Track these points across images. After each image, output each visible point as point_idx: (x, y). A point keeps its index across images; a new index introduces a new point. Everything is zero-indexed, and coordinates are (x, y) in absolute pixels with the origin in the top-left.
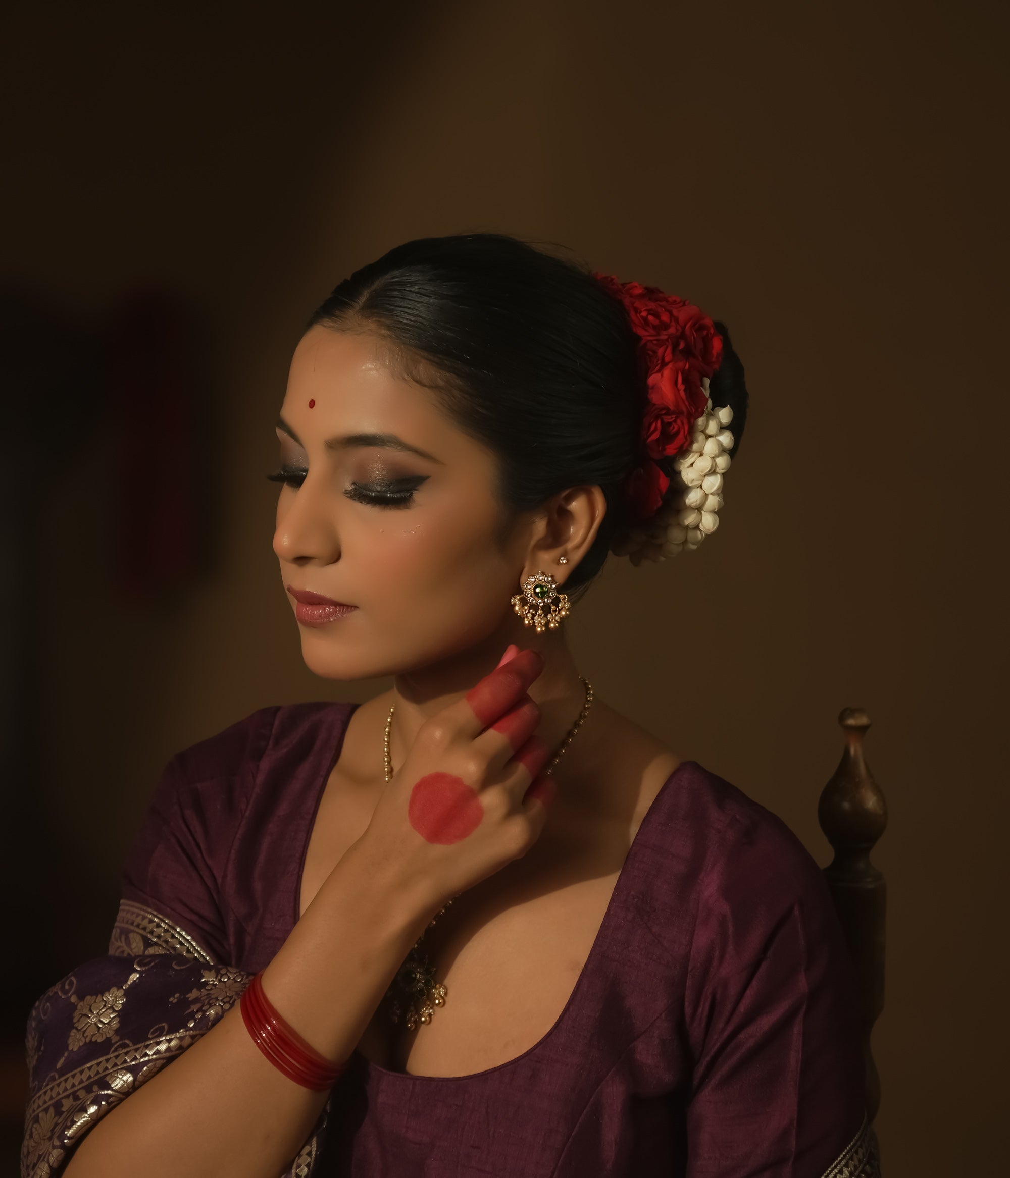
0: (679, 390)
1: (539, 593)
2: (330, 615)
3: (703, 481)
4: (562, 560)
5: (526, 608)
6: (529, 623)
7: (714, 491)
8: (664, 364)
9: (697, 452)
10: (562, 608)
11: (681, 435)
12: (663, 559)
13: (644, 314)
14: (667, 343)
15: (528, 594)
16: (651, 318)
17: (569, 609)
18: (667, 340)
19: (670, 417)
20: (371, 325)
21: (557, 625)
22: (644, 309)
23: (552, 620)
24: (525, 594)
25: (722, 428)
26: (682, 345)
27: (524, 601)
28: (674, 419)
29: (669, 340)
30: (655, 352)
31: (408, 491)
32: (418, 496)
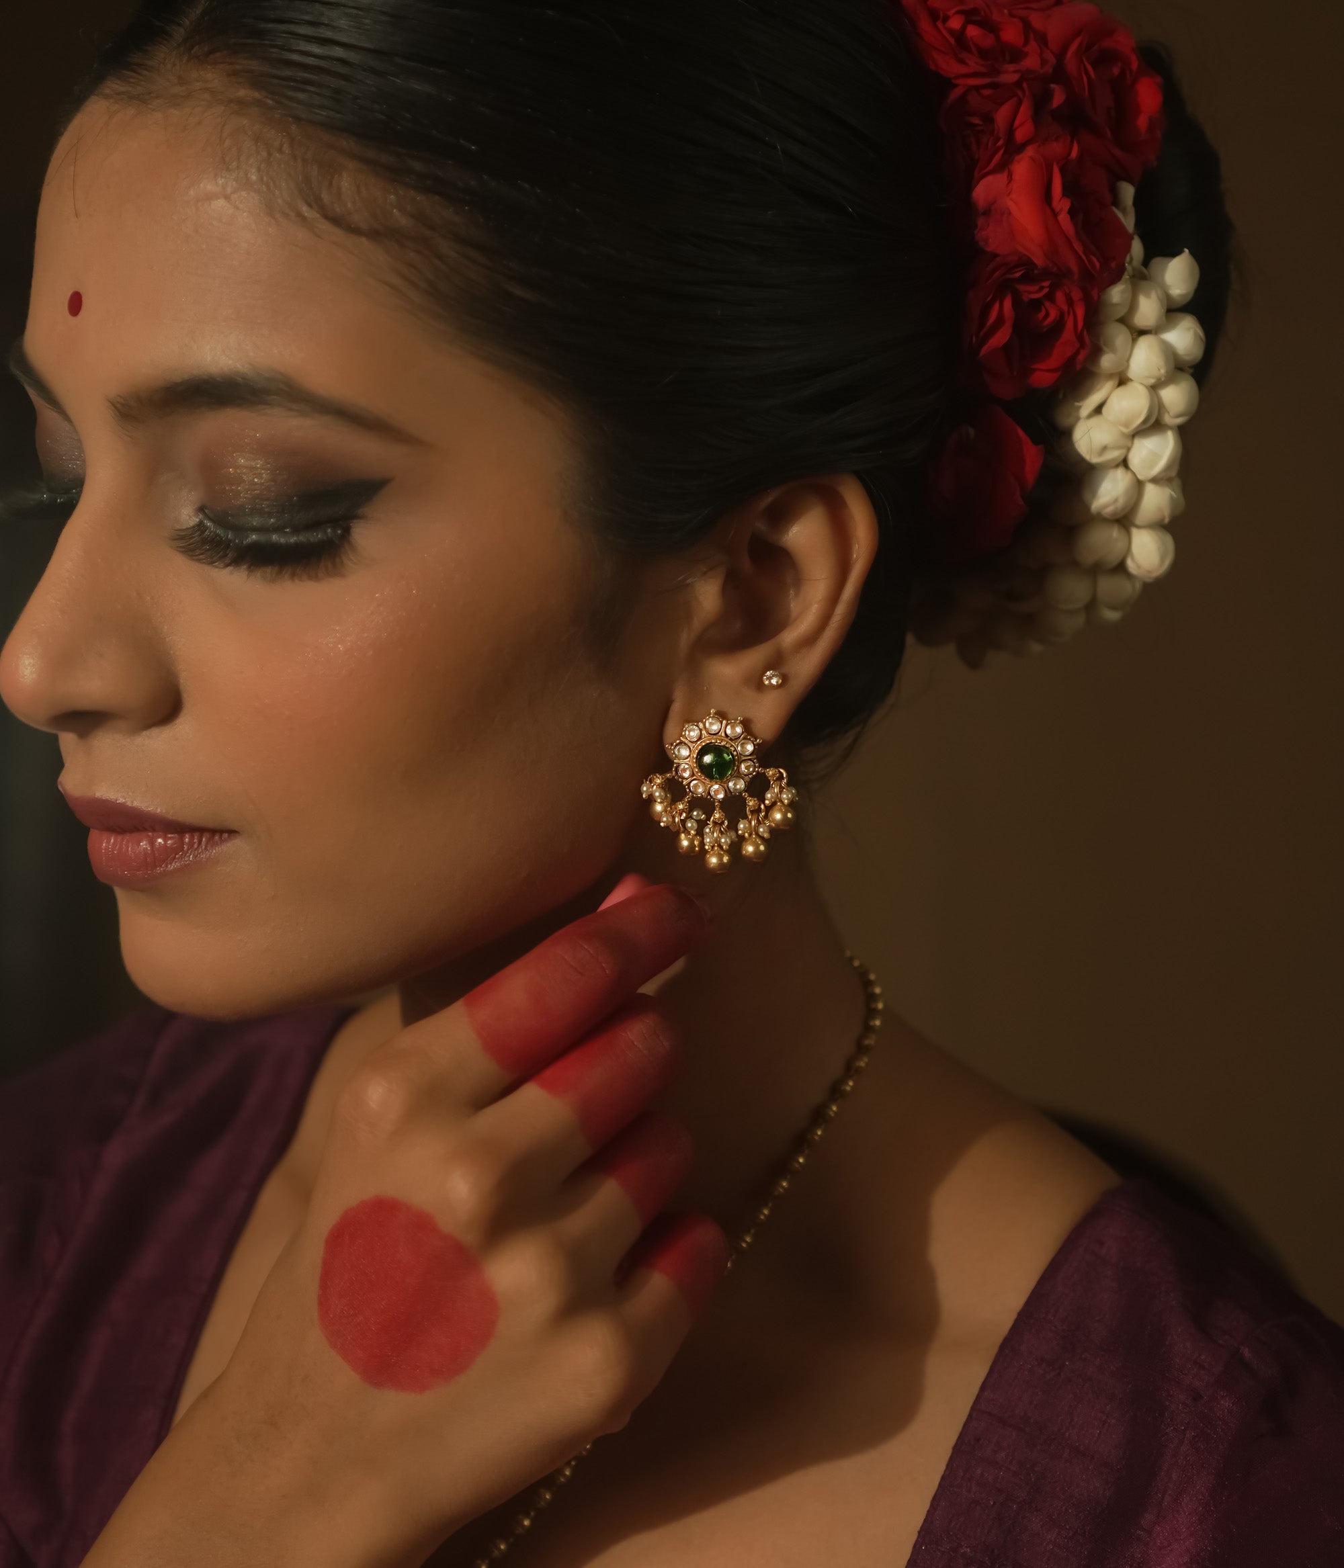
0: (1055, 215)
1: (710, 766)
2: (168, 855)
3: (1129, 449)
4: (770, 678)
5: (681, 807)
6: (692, 845)
7: (1161, 473)
8: (1013, 149)
9: (1110, 376)
10: (774, 804)
11: (1068, 334)
12: (1036, 648)
13: (955, 23)
14: (1019, 93)
15: (684, 770)
16: (973, 31)
17: (792, 805)
18: (1018, 84)
19: (1035, 288)
20: (212, 77)
21: (762, 848)
22: (952, 11)
23: (750, 835)
24: (677, 771)
25: (1173, 311)
26: (1058, 97)
27: (676, 790)
28: (1046, 291)
29: (1025, 85)
30: (989, 119)
31: (334, 521)
32: (365, 536)
